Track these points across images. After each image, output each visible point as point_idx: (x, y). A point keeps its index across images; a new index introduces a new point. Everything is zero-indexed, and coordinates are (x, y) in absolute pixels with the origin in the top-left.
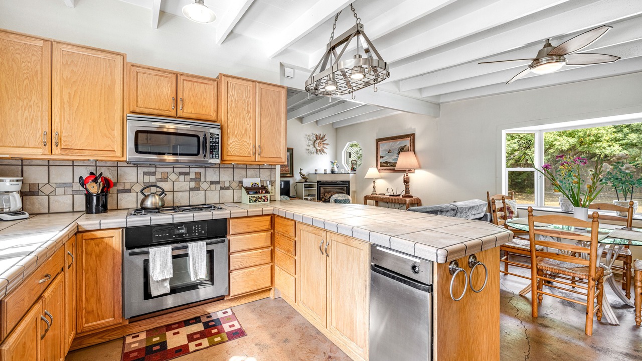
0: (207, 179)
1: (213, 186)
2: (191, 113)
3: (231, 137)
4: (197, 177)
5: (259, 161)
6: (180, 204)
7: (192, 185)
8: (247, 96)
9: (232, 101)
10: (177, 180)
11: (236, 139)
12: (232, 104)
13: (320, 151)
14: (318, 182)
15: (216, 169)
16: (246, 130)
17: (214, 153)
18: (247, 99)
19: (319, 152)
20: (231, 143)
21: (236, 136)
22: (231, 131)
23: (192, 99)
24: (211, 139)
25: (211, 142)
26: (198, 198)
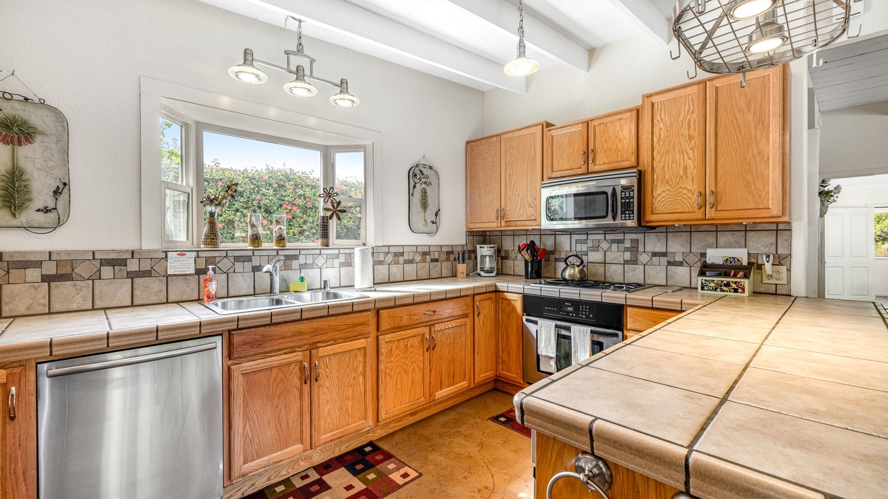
0: (648, 249)
1: (656, 259)
2: (604, 164)
3: (659, 185)
4: (633, 245)
5: (713, 219)
6: (613, 279)
7: (628, 256)
8: (688, 112)
9: (660, 130)
10: (609, 249)
11: (668, 187)
12: (660, 135)
15: (661, 234)
16: (685, 169)
17: (627, 212)
18: (688, 117)
20: (659, 195)
21: (667, 182)
22: (660, 177)
23: (605, 146)
24: (623, 193)
25: (622, 198)
26: (635, 274)
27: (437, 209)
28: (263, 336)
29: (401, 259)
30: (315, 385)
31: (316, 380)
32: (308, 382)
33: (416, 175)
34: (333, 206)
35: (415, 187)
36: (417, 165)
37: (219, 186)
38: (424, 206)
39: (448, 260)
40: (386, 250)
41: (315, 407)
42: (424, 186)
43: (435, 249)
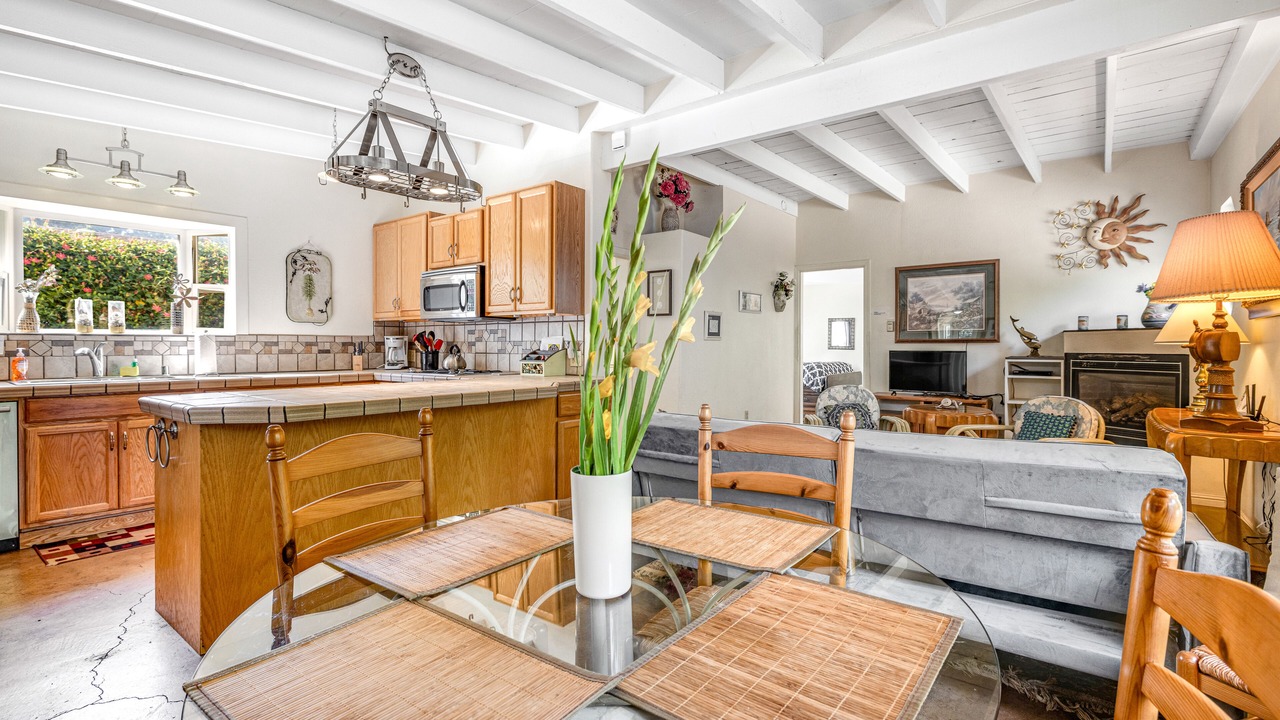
13: (1118, 256)
14: (1067, 357)
19: (1111, 261)
27: (327, 297)
28: (62, 405)
29: (275, 349)
30: (123, 453)
31: (125, 449)
32: (115, 448)
33: (295, 262)
34: (182, 293)
35: (294, 274)
36: (299, 251)
37: (89, 262)
38: (309, 292)
39: (345, 351)
40: (254, 339)
41: (124, 472)
42: (308, 272)
43: (325, 339)
